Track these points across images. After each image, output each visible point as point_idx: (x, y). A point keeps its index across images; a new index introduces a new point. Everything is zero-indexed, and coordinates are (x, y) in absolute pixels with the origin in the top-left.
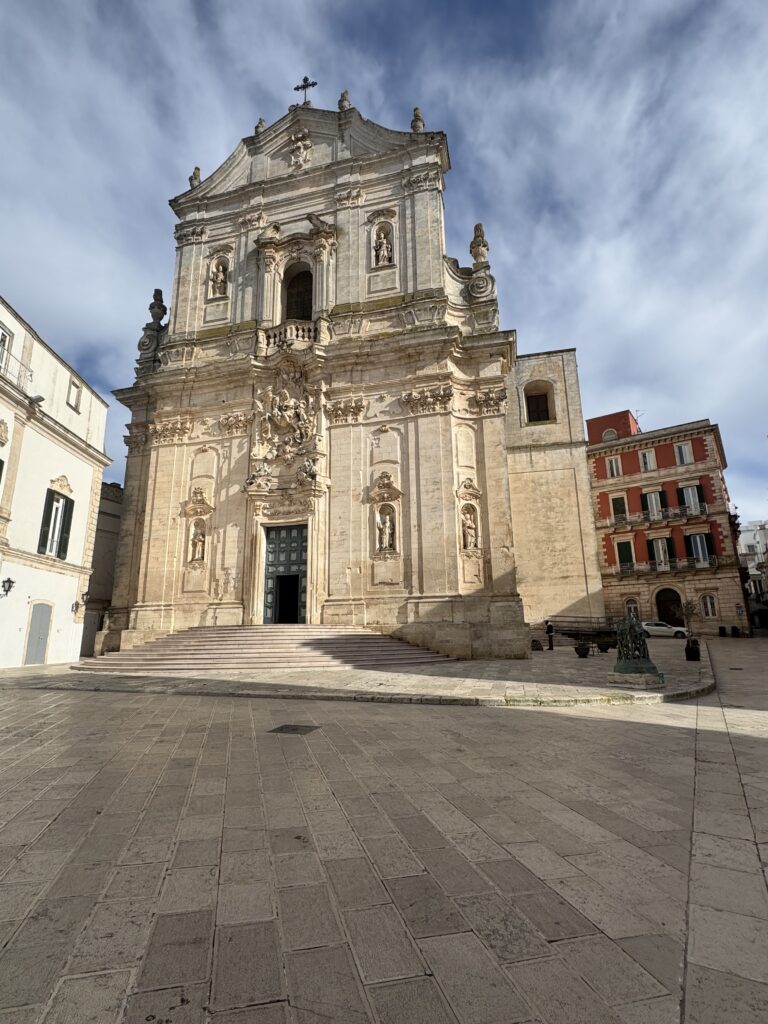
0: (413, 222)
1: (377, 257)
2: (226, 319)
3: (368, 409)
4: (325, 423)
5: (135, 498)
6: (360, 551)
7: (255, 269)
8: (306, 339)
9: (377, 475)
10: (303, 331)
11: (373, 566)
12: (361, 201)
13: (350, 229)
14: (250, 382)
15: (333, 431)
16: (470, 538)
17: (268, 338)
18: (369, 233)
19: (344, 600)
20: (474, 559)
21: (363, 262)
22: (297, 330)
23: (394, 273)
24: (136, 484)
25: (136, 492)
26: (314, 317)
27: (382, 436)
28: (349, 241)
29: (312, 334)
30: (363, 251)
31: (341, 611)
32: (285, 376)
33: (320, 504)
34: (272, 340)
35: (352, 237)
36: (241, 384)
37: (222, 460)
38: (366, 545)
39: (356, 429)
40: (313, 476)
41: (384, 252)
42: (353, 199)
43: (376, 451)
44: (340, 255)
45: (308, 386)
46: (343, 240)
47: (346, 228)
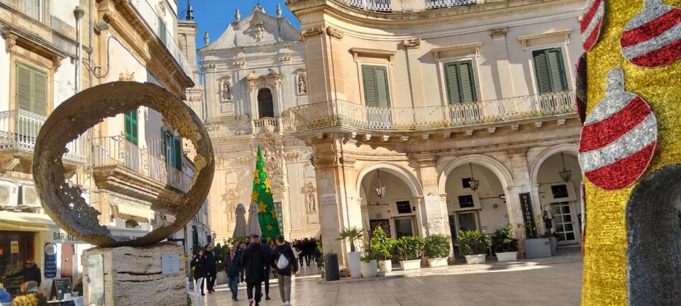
2: (232, 112)
3: (301, 156)
4: (284, 162)
6: (303, 212)
7: (244, 90)
8: (273, 126)
9: (307, 182)
10: (271, 121)
11: (308, 217)
12: (291, 62)
13: (287, 75)
14: (249, 143)
15: (288, 165)
17: (255, 123)
18: (295, 77)
21: (293, 91)
22: (269, 121)
23: (307, 98)
26: (275, 115)
27: (308, 167)
28: (287, 81)
29: (275, 123)
30: (293, 86)
32: (266, 142)
33: (286, 194)
34: (257, 125)
35: (288, 79)
36: (245, 144)
37: (239, 177)
38: (304, 209)
39: (297, 164)
40: (283, 184)
41: (302, 88)
42: (287, 61)
43: (306, 173)
44: (284, 87)
45: (276, 146)
46: (284, 80)
47: (285, 74)
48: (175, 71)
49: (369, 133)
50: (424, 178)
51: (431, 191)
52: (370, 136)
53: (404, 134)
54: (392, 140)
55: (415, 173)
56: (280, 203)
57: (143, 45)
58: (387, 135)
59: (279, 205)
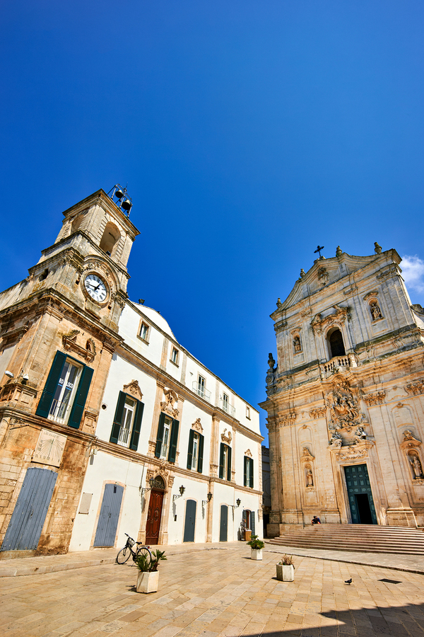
0: (389, 294)
1: (373, 315)
2: (304, 361)
3: (387, 395)
5: (274, 454)
7: (313, 335)
9: (402, 432)
10: (343, 361)
12: (358, 292)
13: (356, 306)
14: (321, 391)
15: (370, 410)
17: (326, 367)
18: (366, 305)
19: (399, 510)
21: (366, 320)
22: (339, 361)
23: (385, 321)
24: (274, 447)
25: (275, 451)
26: (347, 353)
27: (400, 409)
28: (356, 312)
29: (347, 362)
30: (365, 315)
31: (399, 517)
32: (338, 385)
33: (371, 452)
34: (327, 369)
35: (358, 310)
36: (316, 392)
39: (383, 408)
41: (376, 313)
42: (353, 292)
43: (398, 419)
44: (354, 320)
45: (351, 389)
46: (353, 312)
47: (353, 306)
56: (365, 465)
59: (364, 469)
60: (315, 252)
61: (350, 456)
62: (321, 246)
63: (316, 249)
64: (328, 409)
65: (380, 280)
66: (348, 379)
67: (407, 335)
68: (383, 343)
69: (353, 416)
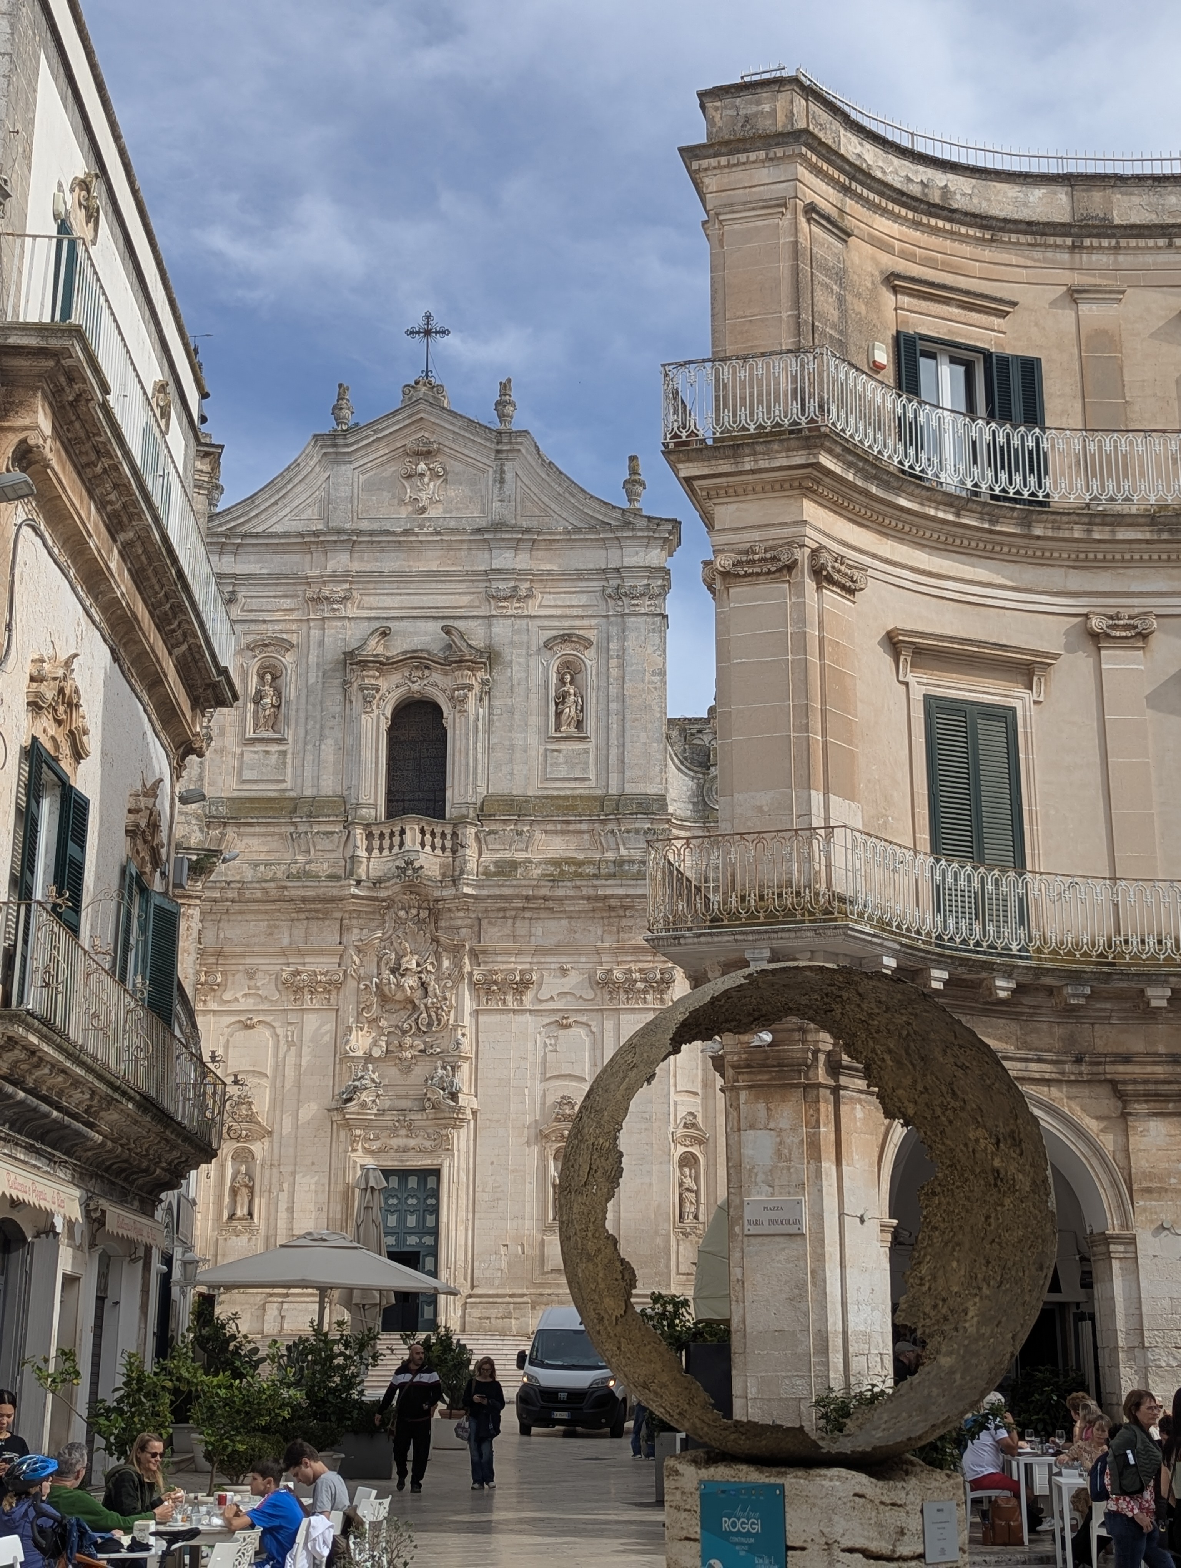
0: (621, 666)
1: (558, 714)
2: (284, 781)
3: (540, 985)
4: (469, 1004)
6: (523, 1218)
7: (340, 697)
8: (438, 852)
9: (553, 1098)
10: (433, 834)
11: (542, 1243)
12: (533, 608)
13: (515, 657)
14: (338, 915)
15: (482, 1018)
16: (688, 1205)
17: (369, 836)
18: (546, 669)
19: (497, 1296)
20: (692, 1237)
21: (535, 721)
22: (423, 832)
23: (587, 751)
26: (451, 813)
27: (562, 1032)
28: (511, 679)
29: (448, 844)
30: (535, 701)
31: (493, 1312)
33: (461, 1139)
34: (376, 843)
35: (518, 673)
36: (321, 916)
37: (283, 1047)
38: (532, 1209)
39: (519, 1018)
40: (454, 1096)
41: (570, 711)
42: (519, 601)
43: (550, 1056)
44: (496, 703)
45: (442, 937)
46: (500, 676)
47: (507, 653)
48: (184, 647)
49: (940, 966)
50: (1140, 1163)
51: (1167, 1218)
52: (945, 975)
53: (1074, 977)
54: (1027, 1000)
55: (1108, 1142)
56: (436, 1173)
57: (110, 551)
58: (1009, 976)
59: (431, 1182)
60: (412, 333)
61: (395, 1142)
62: (437, 323)
63: (419, 323)
64: (352, 984)
65: (611, 602)
66: (440, 905)
67: (638, 825)
68: (568, 822)
69: (430, 1025)
